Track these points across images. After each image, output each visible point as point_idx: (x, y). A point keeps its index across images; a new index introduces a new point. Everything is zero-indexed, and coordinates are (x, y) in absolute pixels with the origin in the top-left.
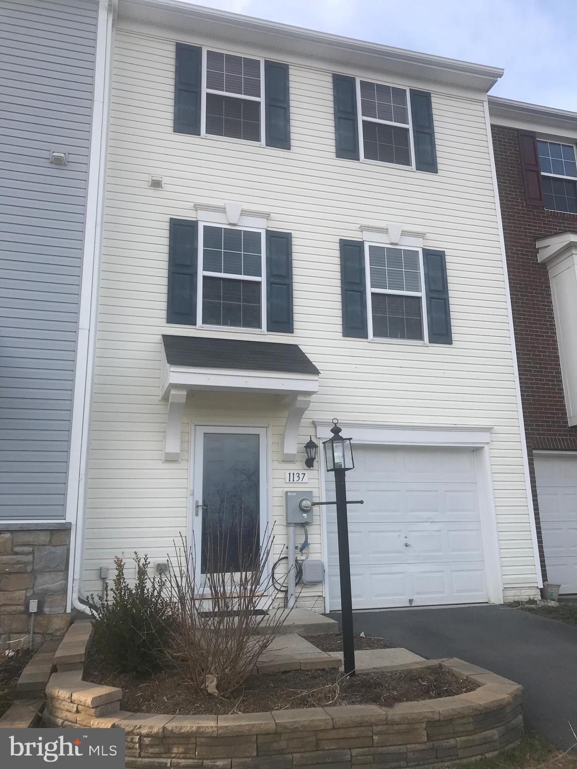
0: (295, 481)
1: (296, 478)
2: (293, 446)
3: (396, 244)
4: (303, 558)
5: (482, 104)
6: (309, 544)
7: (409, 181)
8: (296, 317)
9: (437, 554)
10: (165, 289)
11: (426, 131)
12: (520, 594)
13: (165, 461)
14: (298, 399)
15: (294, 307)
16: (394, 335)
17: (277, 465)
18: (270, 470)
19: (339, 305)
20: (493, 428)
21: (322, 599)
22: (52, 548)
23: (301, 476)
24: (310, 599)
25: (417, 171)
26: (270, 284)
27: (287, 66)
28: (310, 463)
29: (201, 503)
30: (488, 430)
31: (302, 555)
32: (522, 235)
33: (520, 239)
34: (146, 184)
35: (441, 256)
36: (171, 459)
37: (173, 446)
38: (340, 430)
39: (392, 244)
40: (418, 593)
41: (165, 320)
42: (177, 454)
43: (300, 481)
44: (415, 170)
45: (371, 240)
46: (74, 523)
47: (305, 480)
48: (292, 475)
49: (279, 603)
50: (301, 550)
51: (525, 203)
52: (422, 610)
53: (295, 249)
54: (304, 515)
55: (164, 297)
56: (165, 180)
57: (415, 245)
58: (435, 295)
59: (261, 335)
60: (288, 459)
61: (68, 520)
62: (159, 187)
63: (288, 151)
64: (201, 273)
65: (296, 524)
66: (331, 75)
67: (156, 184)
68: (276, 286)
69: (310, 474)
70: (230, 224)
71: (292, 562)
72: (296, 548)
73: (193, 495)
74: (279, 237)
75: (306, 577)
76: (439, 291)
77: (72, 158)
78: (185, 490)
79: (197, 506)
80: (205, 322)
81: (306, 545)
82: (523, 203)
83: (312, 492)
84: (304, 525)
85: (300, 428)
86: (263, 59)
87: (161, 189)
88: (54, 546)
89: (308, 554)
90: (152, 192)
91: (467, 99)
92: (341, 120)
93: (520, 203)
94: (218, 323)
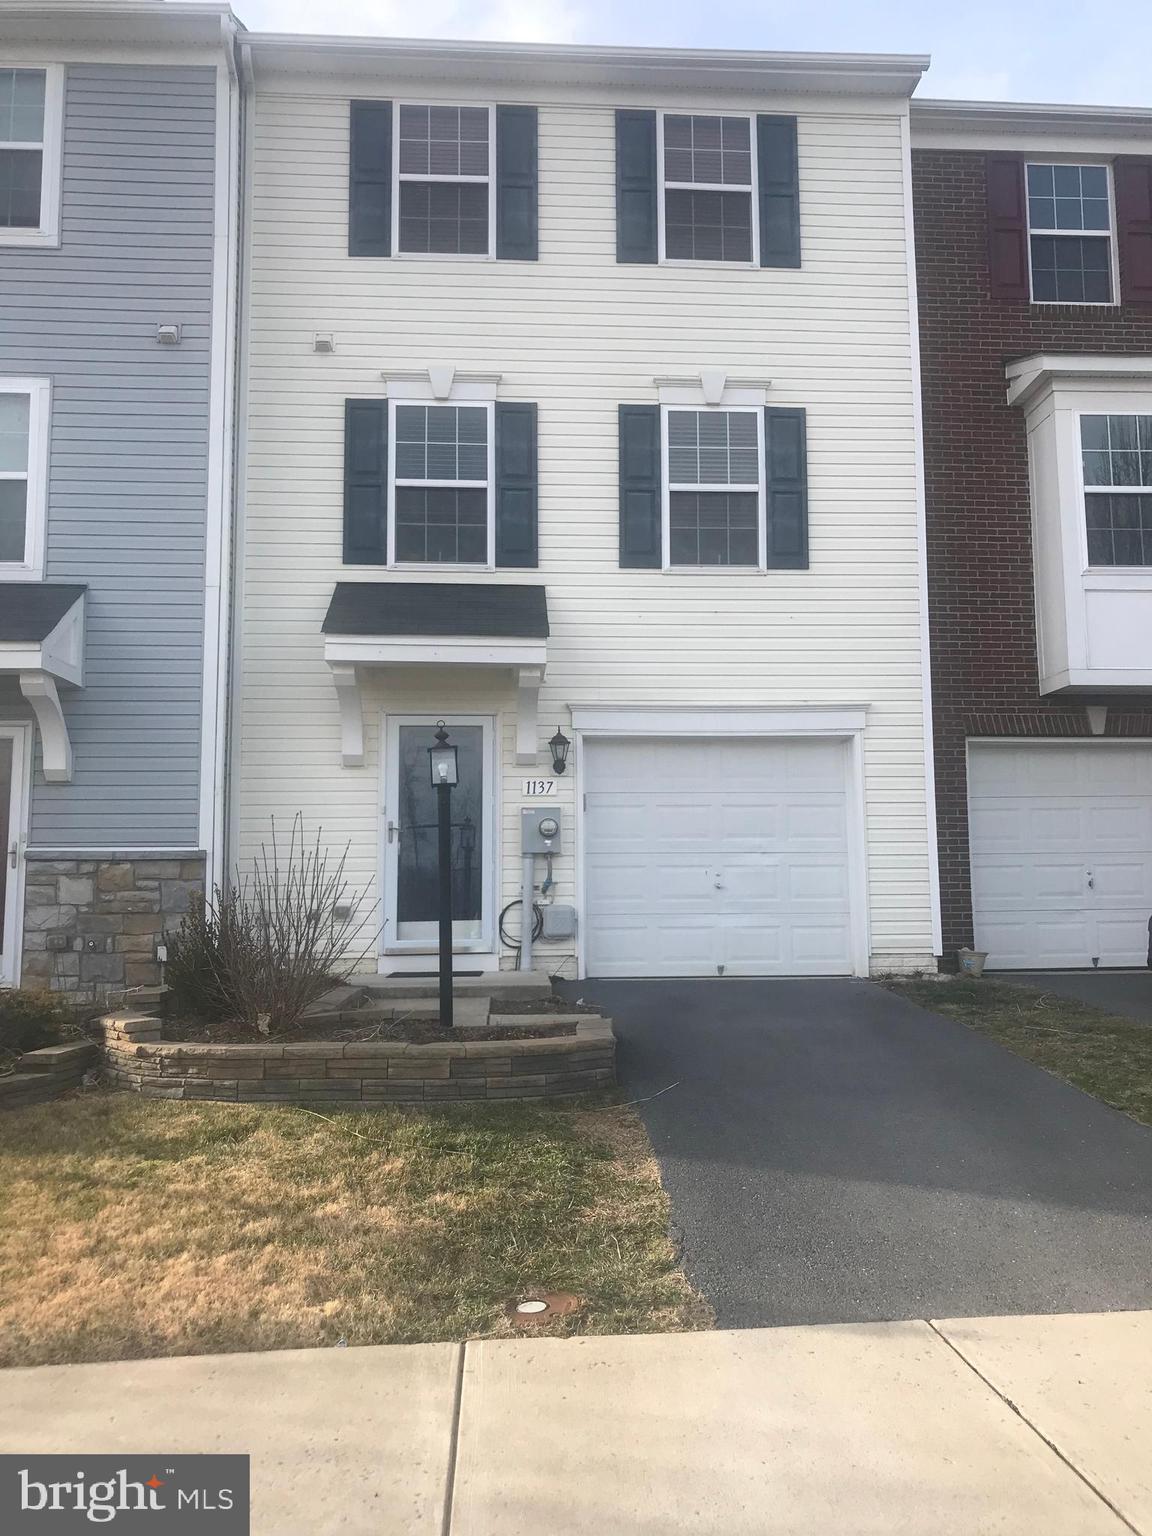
0: (537, 793)
1: (538, 789)
2: (530, 743)
3: (718, 405)
4: (546, 902)
5: (897, 123)
6: (556, 883)
7: (745, 288)
8: (543, 541)
9: (769, 900)
10: (339, 512)
11: (784, 191)
12: (900, 964)
13: (346, 766)
14: (521, 674)
15: (540, 525)
16: (708, 560)
17: (510, 771)
18: (499, 778)
19: (615, 517)
20: (869, 705)
21: (574, 960)
22: (182, 883)
23: (546, 786)
24: (556, 959)
25: (763, 269)
26: (501, 490)
27: (535, 109)
28: (559, 767)
29: (396, 825)
30: (864, 708)
31: (545, 898)
32: (978, 358)
33: (974, 365)
34: (310, 349)
35: (798, 417)
36: (352, 764)
37: (353, 746)
38: (447, 736)
39: (708, 405)
40: (735, 958)
41: (341, 560)
42: (362, 757)
43: (544, 793)
44: (759, 268)
45: (672, 402)
46: (209, 851)
47: (553, 791)
48: (532, 785)
49: (510, 965)
50: (544, 891)
51: (989, 294)
52: (733, 981)
53: (542, 428)
54: (547, 841)
55: (339, 525)
56: (337, 339)
57: (752, 403)
58: (781, 488)
59: (488, 573)
60: (526, 762)
61: (201, 848)
62: (328, 351)
63: (535, 262)
64: (393, 481)
65: (535, 855)
66: (613, 112)
67: (323, 347)
68: (510, 492)
69: (559, 782)
70: (438, 399)
71: (527, 906)
72: (536, 888)
73: (385, 813)
74: (519, 412)
75: (549, 928)
76: (789, 480)
77: (187, 331)
78: (374, 807)
79: (391, 829)
80: (399, 558)
81: (549, 883)
82: (986, 295)
83: (559, 808)
84: (549, 855)
85: (540, 716)
86: (494, 105)
87: (331, 353)
88: (186, 880)
89: (552, 896)
90: (317, 360)
91: (868, 117)
92: (627, 193)
93: (978, 296)
94: (421, 559)
